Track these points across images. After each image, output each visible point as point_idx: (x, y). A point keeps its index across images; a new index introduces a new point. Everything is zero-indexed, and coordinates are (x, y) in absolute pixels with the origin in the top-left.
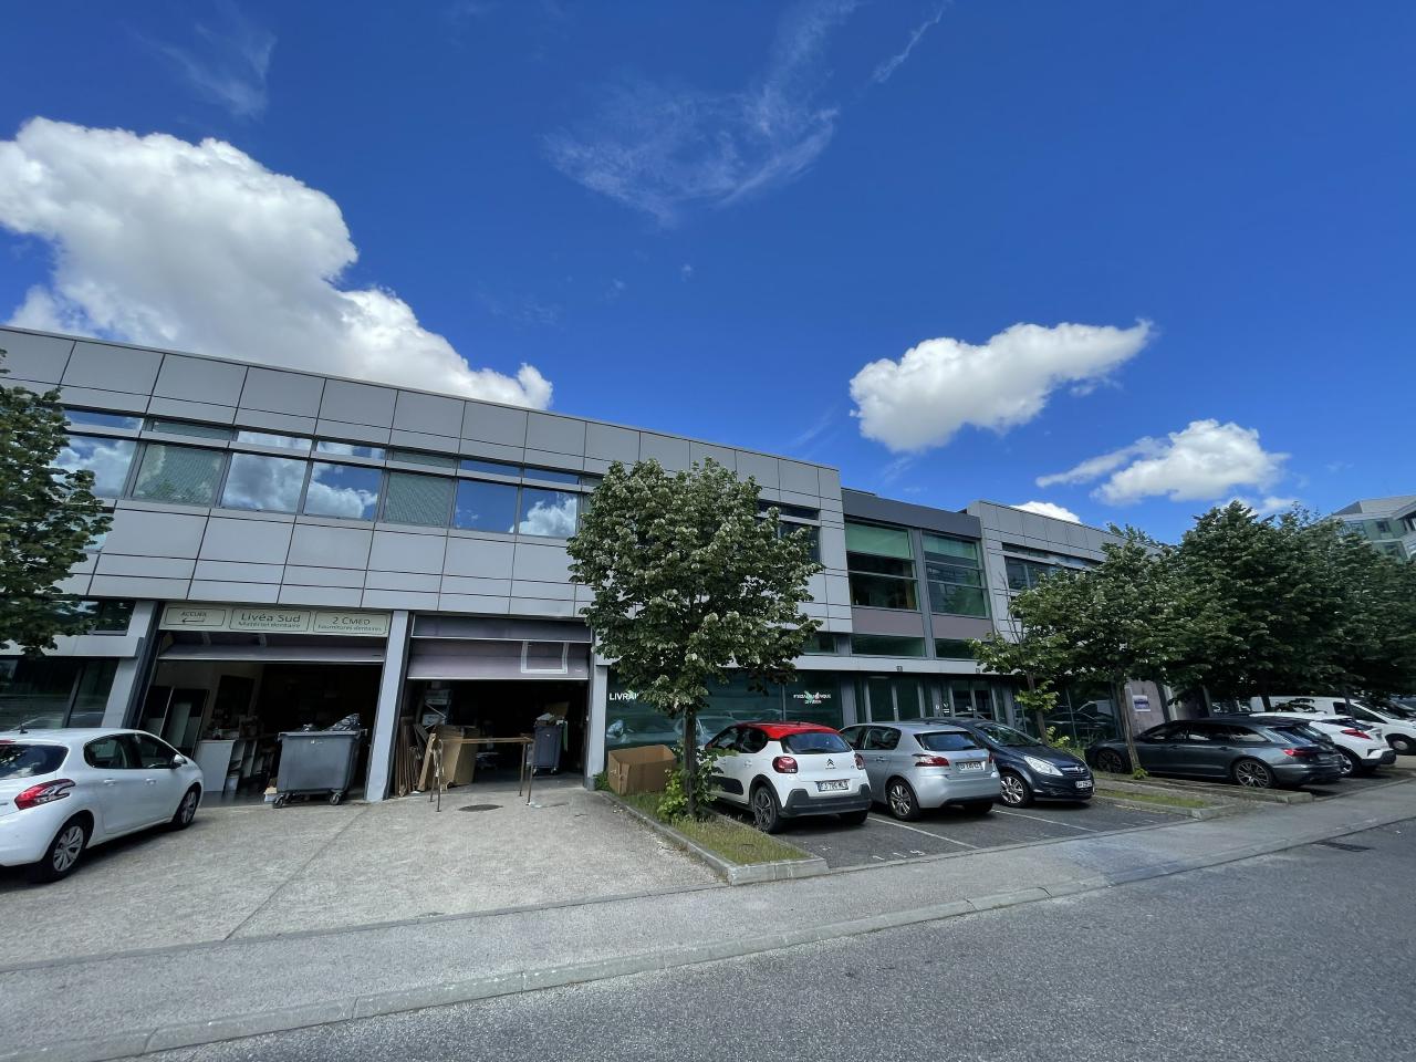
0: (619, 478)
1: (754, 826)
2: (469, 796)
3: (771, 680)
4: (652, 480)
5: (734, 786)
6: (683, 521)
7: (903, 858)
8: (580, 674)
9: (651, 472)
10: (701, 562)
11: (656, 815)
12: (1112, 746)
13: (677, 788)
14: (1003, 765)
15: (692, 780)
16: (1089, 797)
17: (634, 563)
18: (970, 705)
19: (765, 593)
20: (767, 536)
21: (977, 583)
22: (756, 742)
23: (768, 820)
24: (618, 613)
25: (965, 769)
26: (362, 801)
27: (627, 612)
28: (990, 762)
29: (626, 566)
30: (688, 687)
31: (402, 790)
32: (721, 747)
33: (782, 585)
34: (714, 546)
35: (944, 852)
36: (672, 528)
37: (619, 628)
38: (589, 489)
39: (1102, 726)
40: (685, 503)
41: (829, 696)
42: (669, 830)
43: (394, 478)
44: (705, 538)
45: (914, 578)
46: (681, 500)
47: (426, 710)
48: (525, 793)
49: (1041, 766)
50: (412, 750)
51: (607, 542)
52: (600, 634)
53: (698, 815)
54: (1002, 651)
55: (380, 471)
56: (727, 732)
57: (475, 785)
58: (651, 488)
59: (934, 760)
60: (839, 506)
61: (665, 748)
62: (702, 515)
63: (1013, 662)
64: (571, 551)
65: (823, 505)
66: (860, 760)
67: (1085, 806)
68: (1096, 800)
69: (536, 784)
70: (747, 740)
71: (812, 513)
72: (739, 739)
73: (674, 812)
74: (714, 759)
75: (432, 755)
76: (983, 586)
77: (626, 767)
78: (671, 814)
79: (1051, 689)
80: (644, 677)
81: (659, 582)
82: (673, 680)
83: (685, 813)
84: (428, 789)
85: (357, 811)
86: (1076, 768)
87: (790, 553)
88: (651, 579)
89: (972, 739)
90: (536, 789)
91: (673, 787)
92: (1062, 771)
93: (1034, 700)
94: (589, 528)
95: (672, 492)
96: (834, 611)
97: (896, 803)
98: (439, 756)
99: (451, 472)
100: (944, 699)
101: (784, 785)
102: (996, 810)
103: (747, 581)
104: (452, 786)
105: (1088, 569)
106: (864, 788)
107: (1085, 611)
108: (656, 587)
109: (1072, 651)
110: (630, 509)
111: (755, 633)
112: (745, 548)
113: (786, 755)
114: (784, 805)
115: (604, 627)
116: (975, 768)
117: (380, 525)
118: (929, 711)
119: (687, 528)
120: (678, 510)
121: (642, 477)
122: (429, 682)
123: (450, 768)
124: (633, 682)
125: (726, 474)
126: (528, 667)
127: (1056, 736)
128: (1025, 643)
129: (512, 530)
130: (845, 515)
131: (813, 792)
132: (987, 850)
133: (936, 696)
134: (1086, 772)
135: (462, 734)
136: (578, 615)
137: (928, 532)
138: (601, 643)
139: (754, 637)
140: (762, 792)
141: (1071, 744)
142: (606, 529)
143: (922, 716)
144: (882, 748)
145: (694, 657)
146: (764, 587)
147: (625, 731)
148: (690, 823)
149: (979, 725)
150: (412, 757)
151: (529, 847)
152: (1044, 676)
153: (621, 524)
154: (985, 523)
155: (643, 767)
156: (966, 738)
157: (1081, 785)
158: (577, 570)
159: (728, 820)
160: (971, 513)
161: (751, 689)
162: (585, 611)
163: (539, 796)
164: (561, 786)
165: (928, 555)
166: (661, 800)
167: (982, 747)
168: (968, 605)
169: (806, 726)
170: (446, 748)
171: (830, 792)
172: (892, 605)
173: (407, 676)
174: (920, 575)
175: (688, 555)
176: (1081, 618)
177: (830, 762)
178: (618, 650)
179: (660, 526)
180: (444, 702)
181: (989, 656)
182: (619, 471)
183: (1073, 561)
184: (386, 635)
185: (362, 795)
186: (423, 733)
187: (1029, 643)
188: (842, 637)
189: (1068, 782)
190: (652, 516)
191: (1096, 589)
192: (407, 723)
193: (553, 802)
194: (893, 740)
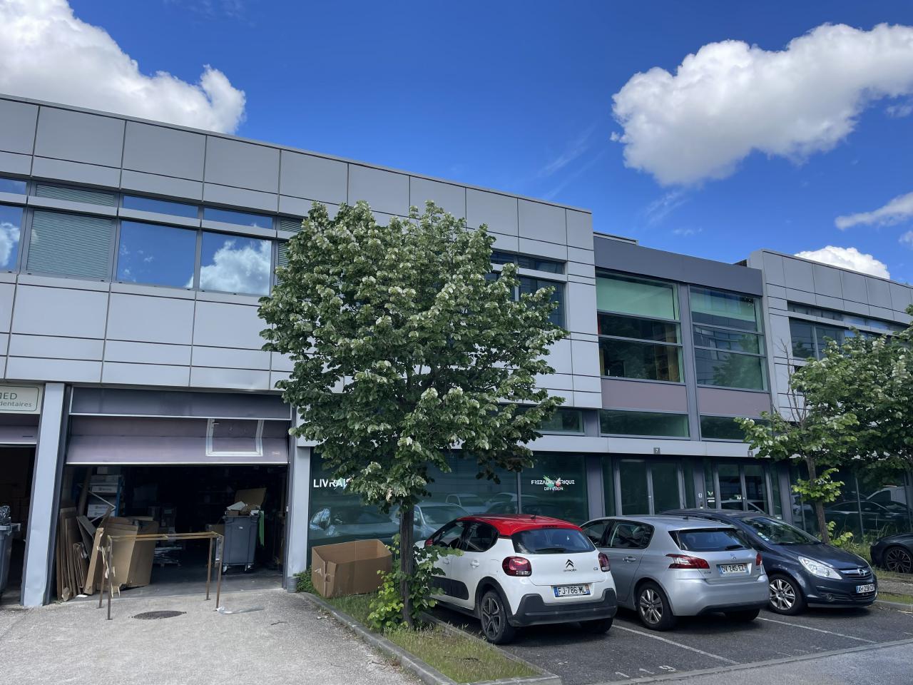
0: (321, 224)
1: (481, 636)
2: (146, 600)
3: (503, 466)
4: (361, 230)
5: (458, 589)
6: (399, 280)
7: (651, 676)
8: (277, 457)
9: (358, 218)
10: (422, 328)
11: (367, 624)
12: (902, 542)
13: (390, 593)
14: (774, 566)
15: (409, 582)
16: (871, 603)
17: (339, 330)
18: (740, 493)
19: (499, 365)
20: (501, 299)
21: (754, 348)
22: (485, 539)
23: (496, 628)
24: (321, 388)
25: (728, 572)
26: (17, 606)
27: (333, 386)
28: (758, 563)
29: (329, 333)
30: (403, 476)
31: (65, 593)
32: (443, 545)
33: (518, 354)
34: (435, 310)
35: (698, 668)
36: (384, 288)
37: (324, 405)
38: (285, 234)
39: (894, 517)
40: (400, 258)
41: (572, 482)
42: (380, 641)
43: (40, 218)
44: (425, 301)
45: (679, 344)
46: (395, 253)
47: (91, 499)
48: (213, 596)
49: (817, 568)
50: (77, 547)
51: (307, 304)
52: (302, 410)
53: (415, 623)
54: (779, 433)
55: (21, 209)
56: (450, 526)
57: (154, 586)
58: (360, 239)
59: (692, 562)
60: (590, 258)
61: (379, 542)
62: (423, 272)
63: (791, 446)
64: (263, 314)
65: (572, 255)
66: (604, 562)
67: (865, 613)
68: (878, 606)
69: (225, 584)
70: (474, 534)
71: (559, 265)
72: (465, 534)
73: (387, 619)
74: (433, 559)
75: (100, 553)
76: (762, 353)
77: (332, 566)
78: (383, 622)
79: (834, 477)
80: (353, 464)
81: (368, 353)
82: (387, 467)
83: (399, 621)
84: (96, 591)
85: (13, 618)
86: (858, 571)
87: (527, 318)
88: (359, 349)
89: (737, 536)
90: (226, 590)
91: (387, 590)
92: (841, 574)
93: (814, 491)
94: (285, 286)
95: (385, 245)
96: (580, 383)
97: (646, 609)
98: (108, 553)
99: (111, 211)
100: (709, 487)
101: (516, 590)
102: (762, 617)
103: (476, 350)
104: (125, 588)
105: (890, 333)
106: (608, 593)
107: (882, 385)
108: (365, 359)
109: (863, 433)
110: (335, 263)
111: (483, 412)
112: (474, 312)
113: (518, 555)
114: (514, 612)
115: (306, 404)
116: (739, 571)
117: (24, 278)
118: (691, 501)
119: (403, 288)
120: (392, 267)
121: (348, 225)
122: (94, 468)
123: (122, 567)
124: (340, 469)
125: (452, 223)
126: (216, 448)
127: (838, 531)
128: (808, 423)
129: (190, 285)
130: (597, 268)
131: (549, 597)
132: (749, 665)
133: (699, 483)
134: (868, 575)
135: (137, 528)
136: (273, 388)
137: (697, 288)
138: (303, 422)
139: (481, 417)
140: (490, 596)
141: (857, 539)
142: (306, 287)
143: (682, 507)
144: (633, 546)
145: (409, 441)
146: (495, 358)
147: (333, 522)
148: (404, 633)
149: (748, 519)
150: (76, 554)
151: (216, 662)
152: (827, 463)
153: (322, 282)
154: (768, 277)
155: (352, 565)
156: (730, 535)
157: (862, 589)
158: (271, 337)
159: (449, 628)
160: (752, 265)
161: (480, 476)
162: (283, 384)
163: (229, 600)
164: (254, 587)
165: (697, 317)
166: (371, 606)
167: (748, 547)
168: (742, 375)
169: (543, 521)
170: (116, 546)
171: (569, 597)
172: (652, 376)
173: (65, 461)
174: (685, 340)
175: (405, 320)
176: (876, 394)
177: (570, 563)
178: (322, 431)
179: (369, 286)
180: (114, 490)
181: (762, 439)
182: (321, 216)
183: (872, 323)
184: (38, 412)
185: (19, 600)
186: (88, 525)
187: (811, 424)
188: (589, 413)
189: (848, 586)
190: (361, 272)
191: (897, 360)
192: (68, 515)
193: (246, 607)
194: (644, 537)
